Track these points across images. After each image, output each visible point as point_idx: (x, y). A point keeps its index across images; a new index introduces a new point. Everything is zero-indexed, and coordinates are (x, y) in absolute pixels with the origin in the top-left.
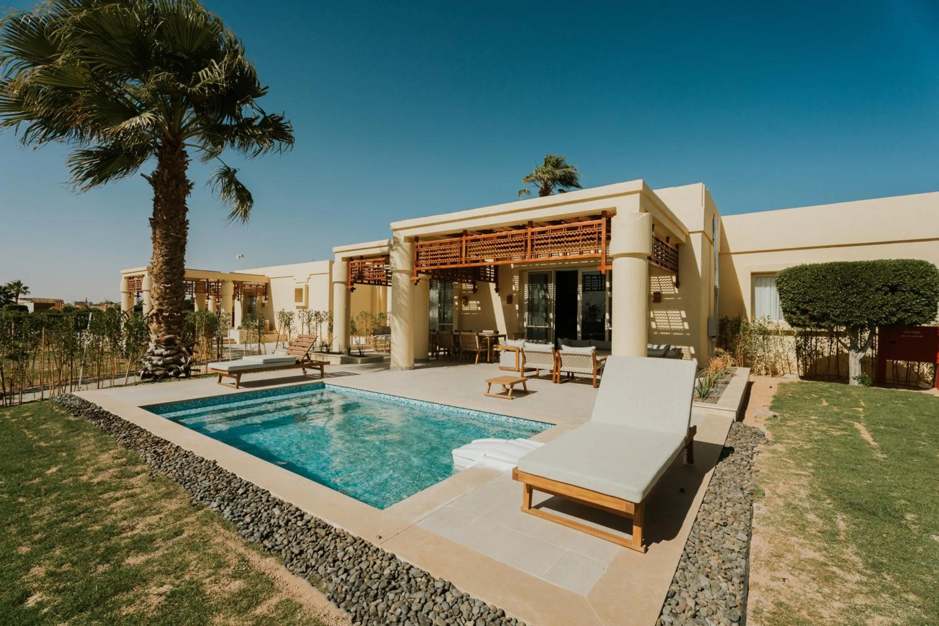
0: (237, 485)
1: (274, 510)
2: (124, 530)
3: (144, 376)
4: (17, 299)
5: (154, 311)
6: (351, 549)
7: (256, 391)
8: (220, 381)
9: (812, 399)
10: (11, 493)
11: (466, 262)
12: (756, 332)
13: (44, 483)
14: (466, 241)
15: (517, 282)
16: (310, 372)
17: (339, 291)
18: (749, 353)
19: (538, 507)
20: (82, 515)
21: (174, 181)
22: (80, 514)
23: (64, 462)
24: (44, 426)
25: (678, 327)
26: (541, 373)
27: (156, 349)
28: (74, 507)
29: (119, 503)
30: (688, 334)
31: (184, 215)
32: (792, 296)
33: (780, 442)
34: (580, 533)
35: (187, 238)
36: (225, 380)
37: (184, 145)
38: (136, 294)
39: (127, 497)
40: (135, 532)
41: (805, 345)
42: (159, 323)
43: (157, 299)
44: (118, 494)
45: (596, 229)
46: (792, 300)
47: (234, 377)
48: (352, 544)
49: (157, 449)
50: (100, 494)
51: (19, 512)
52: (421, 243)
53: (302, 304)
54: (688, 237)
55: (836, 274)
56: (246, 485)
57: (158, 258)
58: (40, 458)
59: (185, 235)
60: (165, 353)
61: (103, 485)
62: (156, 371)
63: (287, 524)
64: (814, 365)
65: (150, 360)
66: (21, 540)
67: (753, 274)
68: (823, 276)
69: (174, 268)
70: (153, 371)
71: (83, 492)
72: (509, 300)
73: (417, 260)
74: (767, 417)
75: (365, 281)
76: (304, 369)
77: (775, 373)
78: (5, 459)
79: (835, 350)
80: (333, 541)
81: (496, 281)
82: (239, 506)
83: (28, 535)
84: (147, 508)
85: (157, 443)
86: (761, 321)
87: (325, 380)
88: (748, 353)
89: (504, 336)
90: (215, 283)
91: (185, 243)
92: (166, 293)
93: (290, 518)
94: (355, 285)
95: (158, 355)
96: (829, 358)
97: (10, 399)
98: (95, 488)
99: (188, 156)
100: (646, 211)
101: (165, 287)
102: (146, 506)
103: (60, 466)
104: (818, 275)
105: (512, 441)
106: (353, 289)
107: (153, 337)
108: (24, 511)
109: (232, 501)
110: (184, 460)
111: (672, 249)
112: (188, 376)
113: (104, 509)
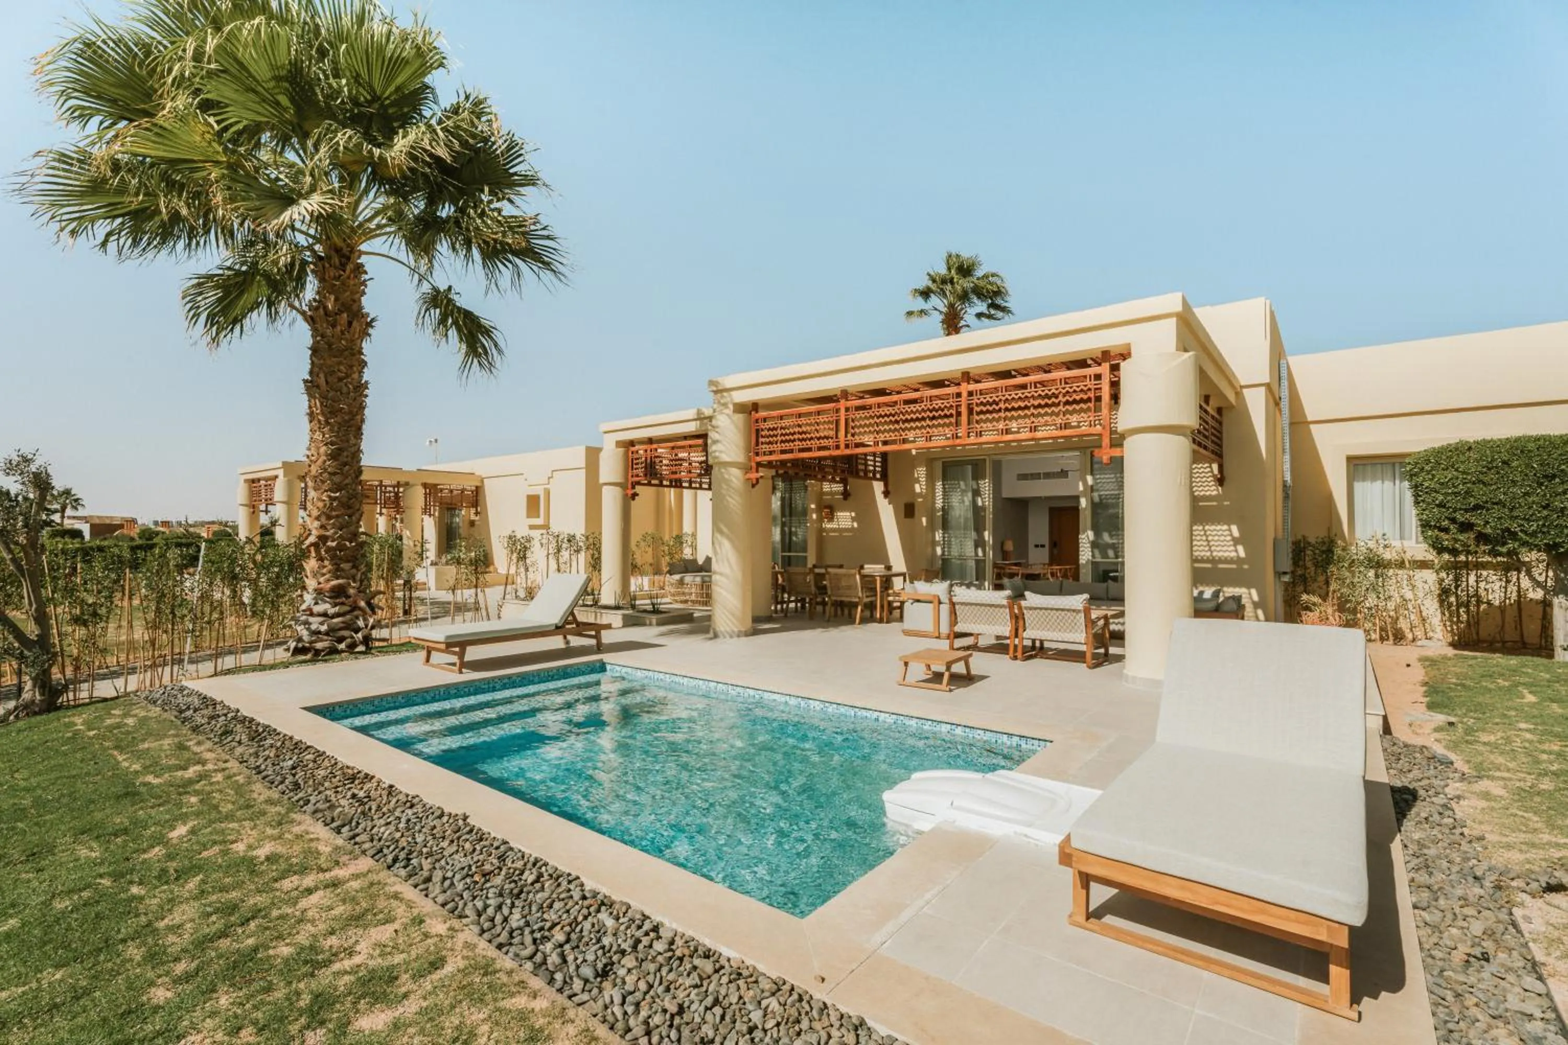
0: (519, 864)
1: (600, 916)
2: (335, 955)
3: (297, 651)
4: (63, 517)
5: (312, 539)
6: (773, 1004)
7: (493, 678)
8: (428, 660)
9: (1500, 689)
10: (117, 876)
11: (847, 446)
12: (1362, 563)
13: (170, 857)
14: (847, 409)
15: (923, 479)
16: (576, 641)
17: (611, 499)
18: (1350, 601)
19: (1097, 914)
20: (252, 924)
21: (345, 315)
22: (248, 920)
23: (198, 814)
24: (146, 745)
25: (1226, 554)
26: (982, 642)
27: (316, 603)
28: (233, 908)
29: (315, 898)
30: (1246, 567)
31: (361, 372)
32: (1441, 498)
33: (1488, 777)
34: (1206, 974)
35: (366, 411)
36: (437, 657)
37: (361, 253)
38: (263, 507)
39: (326, 887)
40: (357, 960)
41: (1457, 587)
42: (321, 559)
43: (318, 518)
44: (309, 881)
45: (1091, 384)
46: (1441, 505)
47: (454, 653)
48: (773, 994)
49: (356, 791)
50: (276, 881)
51: (137, 915)
52: (763, 414)
53: (539, 521)
54: (1238, 394)
55: (1530, 458)
56: (534, 865)
57: (318, 448)
58: (152, 807)
59: (362, 408)
60: (332, 611)
61: (277, 861)
62: (315, 642)
63: (635, 947)
64: (1474, 622)
65: (306, 623)
66: (150, 975)
67: (1350, 459)
68: (1504, 462)
69: (345, 464)
70: (311, 642)
71: (243, 875)
72: (908, 511)
73: (757, 444)
74: (1433, 726)
75: (653, 482)
76: (565, 637)
77: (1399, 637)
78: (92, 807)
79: (1514, 595)
80: (732, 986)
81: (884, 477)
82: (534, 909)
83: (163, 964)
84: (367, 910)
85: (353, 778)
86: (1371, 544)
87: (606, 657)
88: (1347, 601)
89: (903, 575)
90: (394, 487)
91: (363, 421)
92: (332, 508)
93: (639, 934)
94: (638, 489)
95: (319, 615)
96: (1502, 609)
97: (75, 691)
98: (263, 868)
99: (366, 273)
100: (1186, 350)
101: (329, 497)
102: (364, 905)
103: (191, 824)
104: (1493, 460)
105: (990, 776)
106: (634, 496)
107: (311, 583)
108: (146, 914)
109: (518, 896)
110: (410, 812)
111: (1213, 417)
112: (368, 651)
113: (289, 911)
